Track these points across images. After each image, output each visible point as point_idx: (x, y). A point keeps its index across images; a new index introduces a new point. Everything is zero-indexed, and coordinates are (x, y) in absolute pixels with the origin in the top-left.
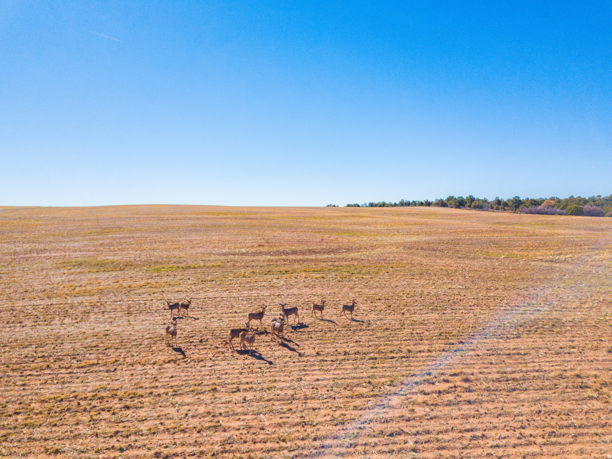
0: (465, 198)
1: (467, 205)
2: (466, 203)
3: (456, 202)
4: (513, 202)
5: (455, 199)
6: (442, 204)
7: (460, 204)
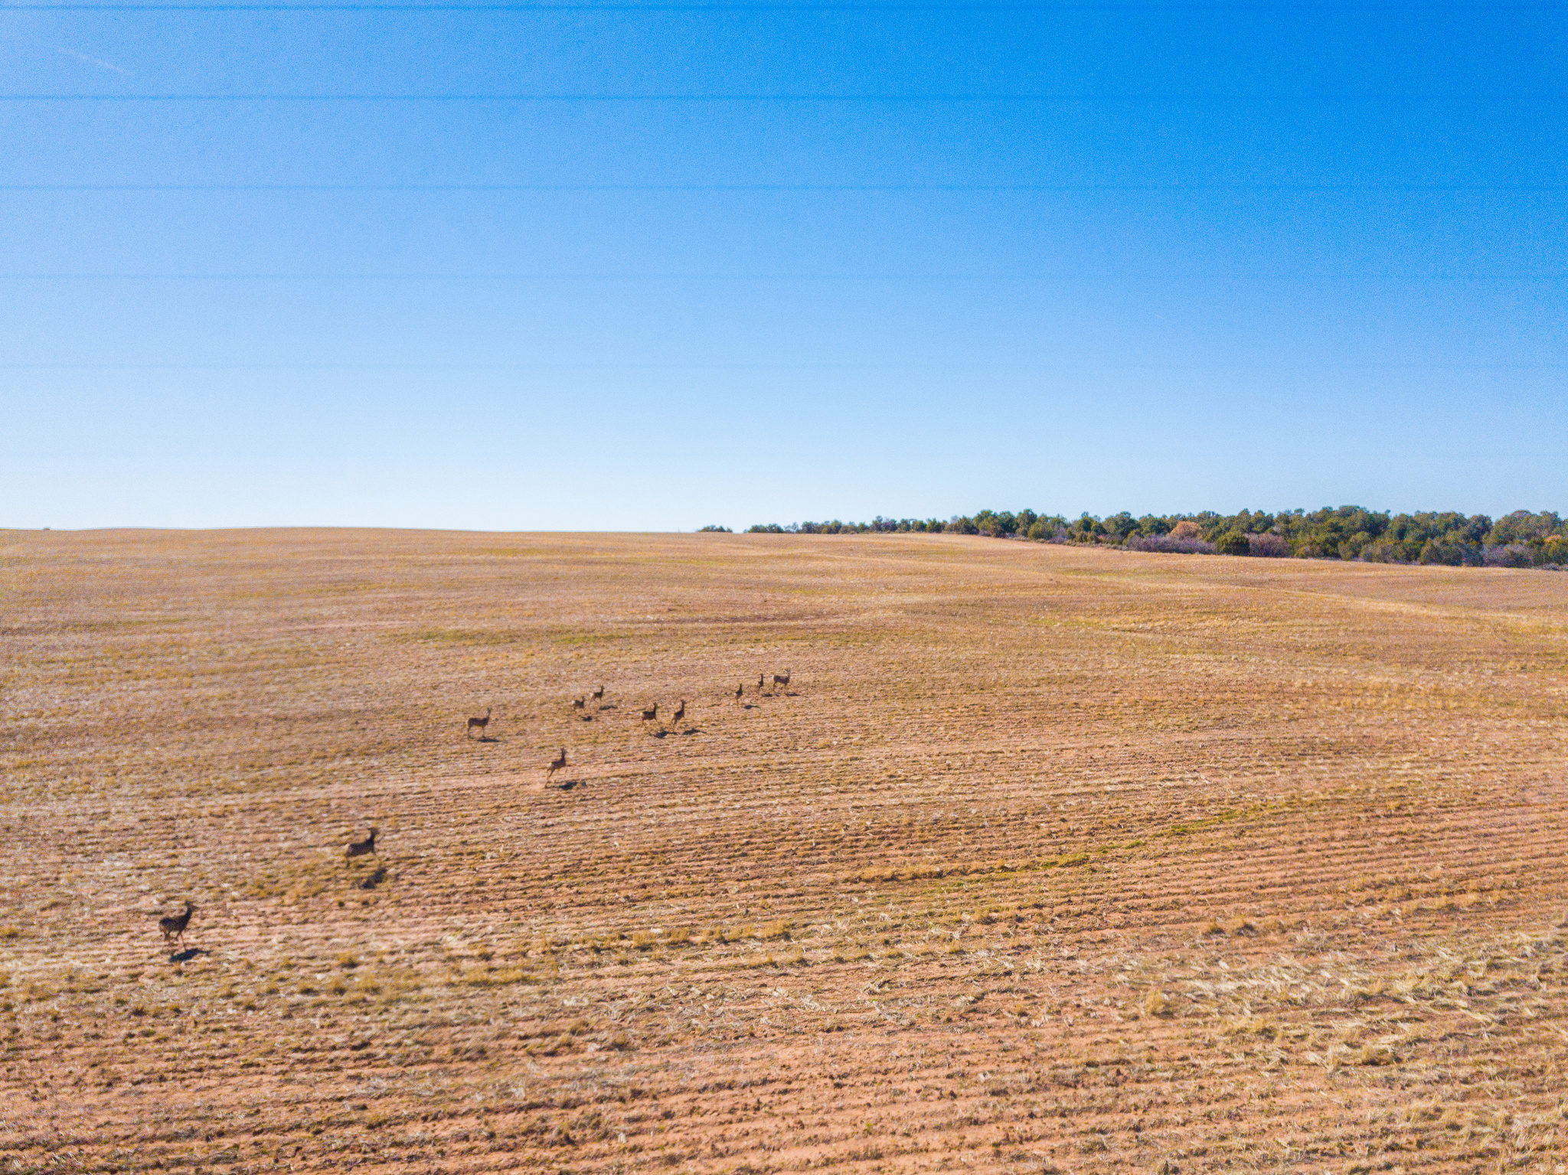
0: (1015, 514)
1: (1019, 530)
2: (1018, 525)
3: (995, 524)
4: (1117, 523)
5: (995, 516)
6: (967, 527)
7: (1005, 527)
